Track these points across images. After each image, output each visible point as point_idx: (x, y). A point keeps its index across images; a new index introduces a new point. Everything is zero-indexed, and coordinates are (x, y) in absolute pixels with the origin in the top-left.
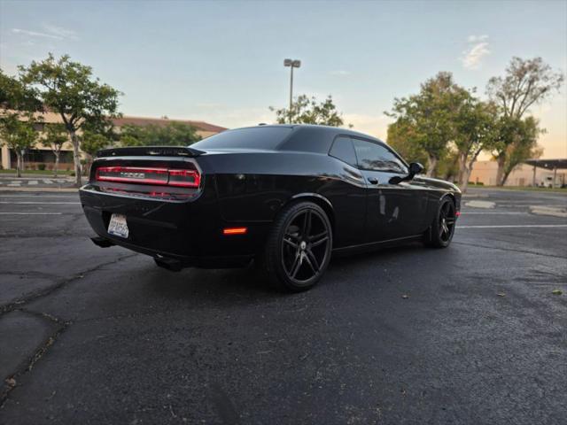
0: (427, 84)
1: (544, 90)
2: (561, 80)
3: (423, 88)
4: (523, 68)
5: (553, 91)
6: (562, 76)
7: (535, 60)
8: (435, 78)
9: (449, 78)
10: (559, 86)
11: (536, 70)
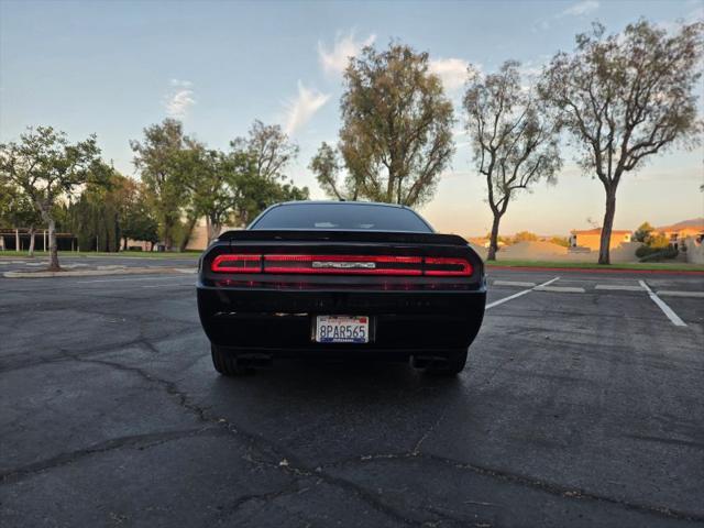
0: (152, 130)
1: (285, 158)
2: (297, 150)
3: (148, 135)
4: (265, 133)
5: (291, 160)
6: (298, 147)
7: (275, 127)
8: (162, 126)
9: (179, 127)
10: (296, 157)
11: (277, 138)
